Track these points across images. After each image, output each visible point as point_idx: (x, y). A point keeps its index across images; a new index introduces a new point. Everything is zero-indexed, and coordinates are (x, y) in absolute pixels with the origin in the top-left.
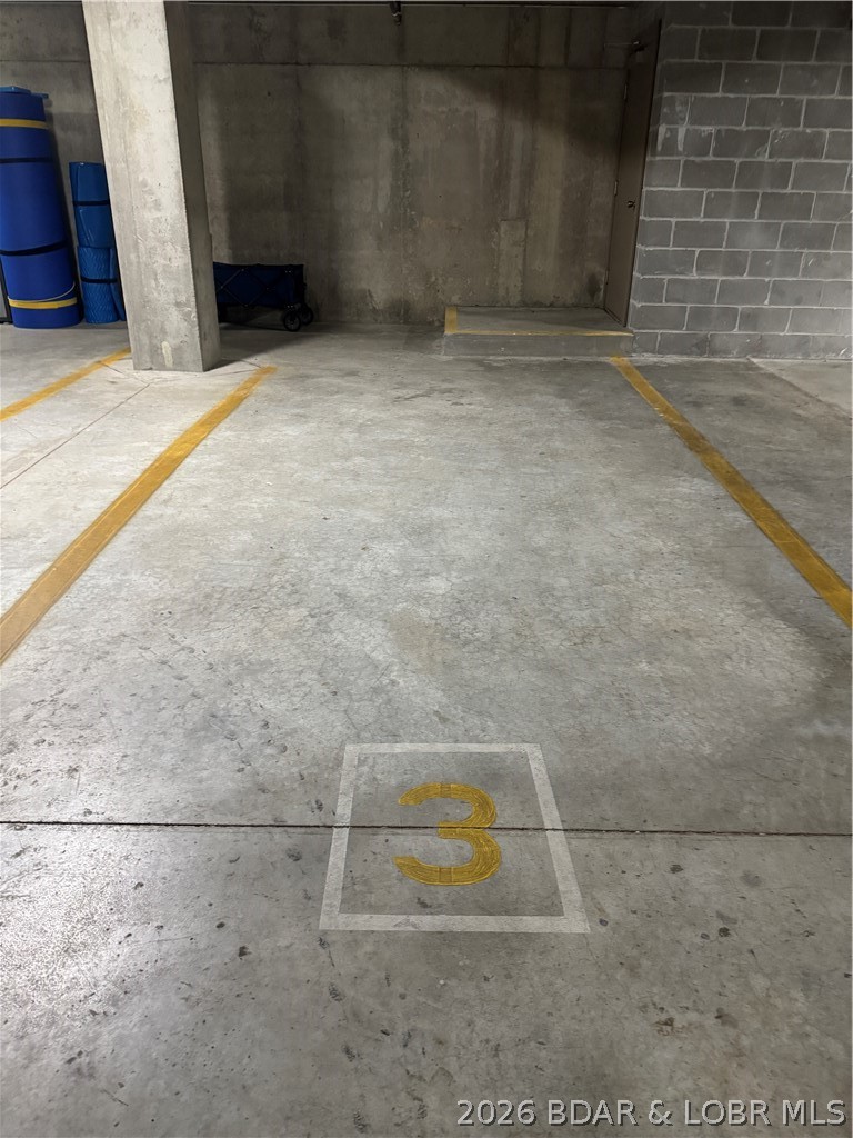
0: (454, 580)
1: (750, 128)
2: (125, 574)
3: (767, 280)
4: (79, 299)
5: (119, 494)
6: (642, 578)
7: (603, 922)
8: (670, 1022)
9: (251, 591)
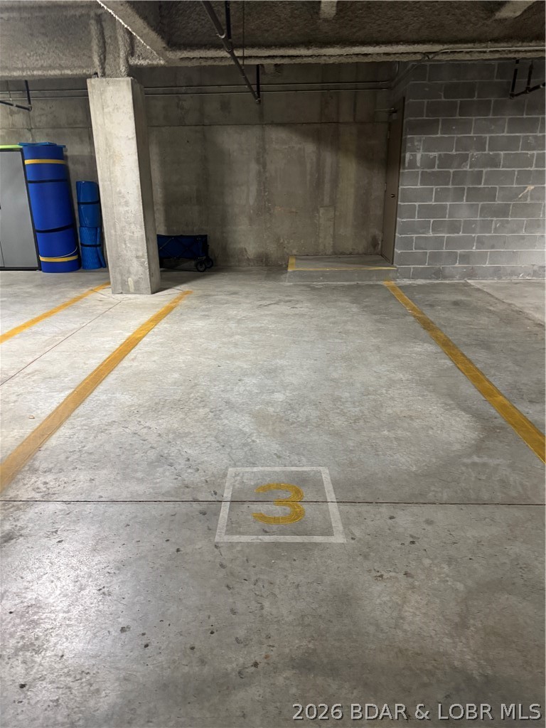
0: (288, 394)
1: (458, 153)
2: (114, 394)
3: (473, 235)
4: (79, 256)
5: (107, 356)
6: (390, 392)
7: (353, 539)
8: (381, 576)
9: (179, 401)
